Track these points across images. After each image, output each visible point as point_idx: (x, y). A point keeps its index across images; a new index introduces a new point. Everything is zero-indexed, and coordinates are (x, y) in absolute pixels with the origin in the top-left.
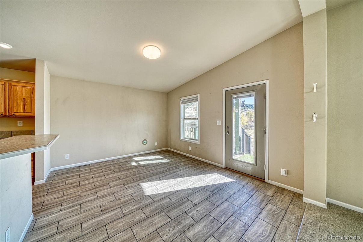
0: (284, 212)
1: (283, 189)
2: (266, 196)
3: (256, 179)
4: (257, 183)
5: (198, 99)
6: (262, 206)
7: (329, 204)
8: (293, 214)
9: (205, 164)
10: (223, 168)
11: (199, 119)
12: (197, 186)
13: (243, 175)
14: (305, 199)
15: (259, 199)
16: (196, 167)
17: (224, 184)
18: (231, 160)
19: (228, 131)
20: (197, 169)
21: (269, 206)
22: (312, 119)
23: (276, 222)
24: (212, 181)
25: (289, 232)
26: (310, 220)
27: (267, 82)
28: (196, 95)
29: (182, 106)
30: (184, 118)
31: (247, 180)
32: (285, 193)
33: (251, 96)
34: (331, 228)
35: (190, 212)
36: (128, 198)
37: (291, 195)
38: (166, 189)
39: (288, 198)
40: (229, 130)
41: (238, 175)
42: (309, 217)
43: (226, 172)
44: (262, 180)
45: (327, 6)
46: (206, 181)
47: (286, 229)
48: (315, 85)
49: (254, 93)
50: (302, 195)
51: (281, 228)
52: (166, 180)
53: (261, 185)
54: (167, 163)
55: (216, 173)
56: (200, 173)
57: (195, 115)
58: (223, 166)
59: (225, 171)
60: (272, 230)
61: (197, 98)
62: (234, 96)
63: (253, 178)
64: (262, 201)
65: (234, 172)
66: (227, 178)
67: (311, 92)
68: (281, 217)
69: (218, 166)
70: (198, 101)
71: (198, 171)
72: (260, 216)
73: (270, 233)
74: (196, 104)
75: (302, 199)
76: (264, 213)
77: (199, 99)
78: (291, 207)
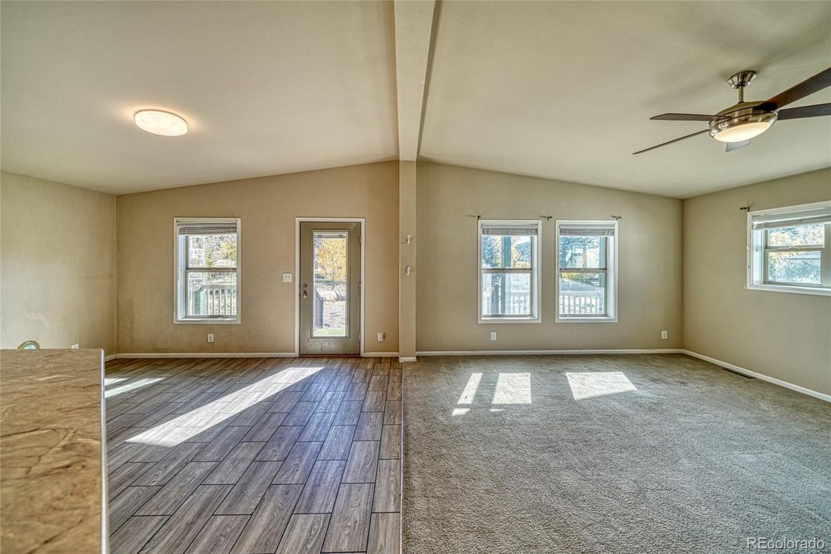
0: (387, 377)
1: (381, 358)
2: (367, 370)
3: (349, 358)
4: (353, 361)
5: (236, 228)
6: (367, 381)
7: (417, 357)
8: (395, 376)
9: (258, 361)
10: (295, 358)
11: (239, 270)
12: (271, 394)
13: (331, 357)
14: (402, 360)
15: (362, 376)
16: (244, 371)
17: (312, 376)
18: (310, 340)
19: (305, 293)
20: (250, 372)
21: (374, 378)
22: (406, 271)
23: (384, 387)
24: (291, 379)
25: (395, 389)
26: (408, 374)
27: (362, 221)
28: (233, 220)
29: (181, 238)
30: (187, 269)
31: (339, 361)
32: (383, 361)
33: (341, 236)
34: (421, 373)
35: (288, 422)
36: (130, 468)
37: (389, 360)
38: (213, 419)
39: (386, 364)
40: (307, 289)
41: (324, 360)
42: (407, 371)
43: (305, 361)
44: (357, 356)
45: (417, 159)
46: (281, 382)
47: (393, 389)
48: (409, 236)
49: (345, 234)
50: (398, 358)
51: (389, 391)
52: (197, 410)
53: (358, 362)
54: (157, 384)
55: (288, 367)
56: (259, 377)
57: (197, 257)
58: (296, 354)
59: (301, 361)
60: (383, 394)
61: (235, 226)
62: (316, 234)
63: (345, 357)
64: (366, 376)
65: (316, 357)
66: (310, 369)
67: (405, 243)
68: (387, 382)
69: (285, 358)
70: (236, 231)
71: (254, 375)
72: (370, 389)
73: (383, 397)
74: (231, 239)
75: (398, 361)
76: (371, 385)
77: (239, 229)
78: (392, 370)
